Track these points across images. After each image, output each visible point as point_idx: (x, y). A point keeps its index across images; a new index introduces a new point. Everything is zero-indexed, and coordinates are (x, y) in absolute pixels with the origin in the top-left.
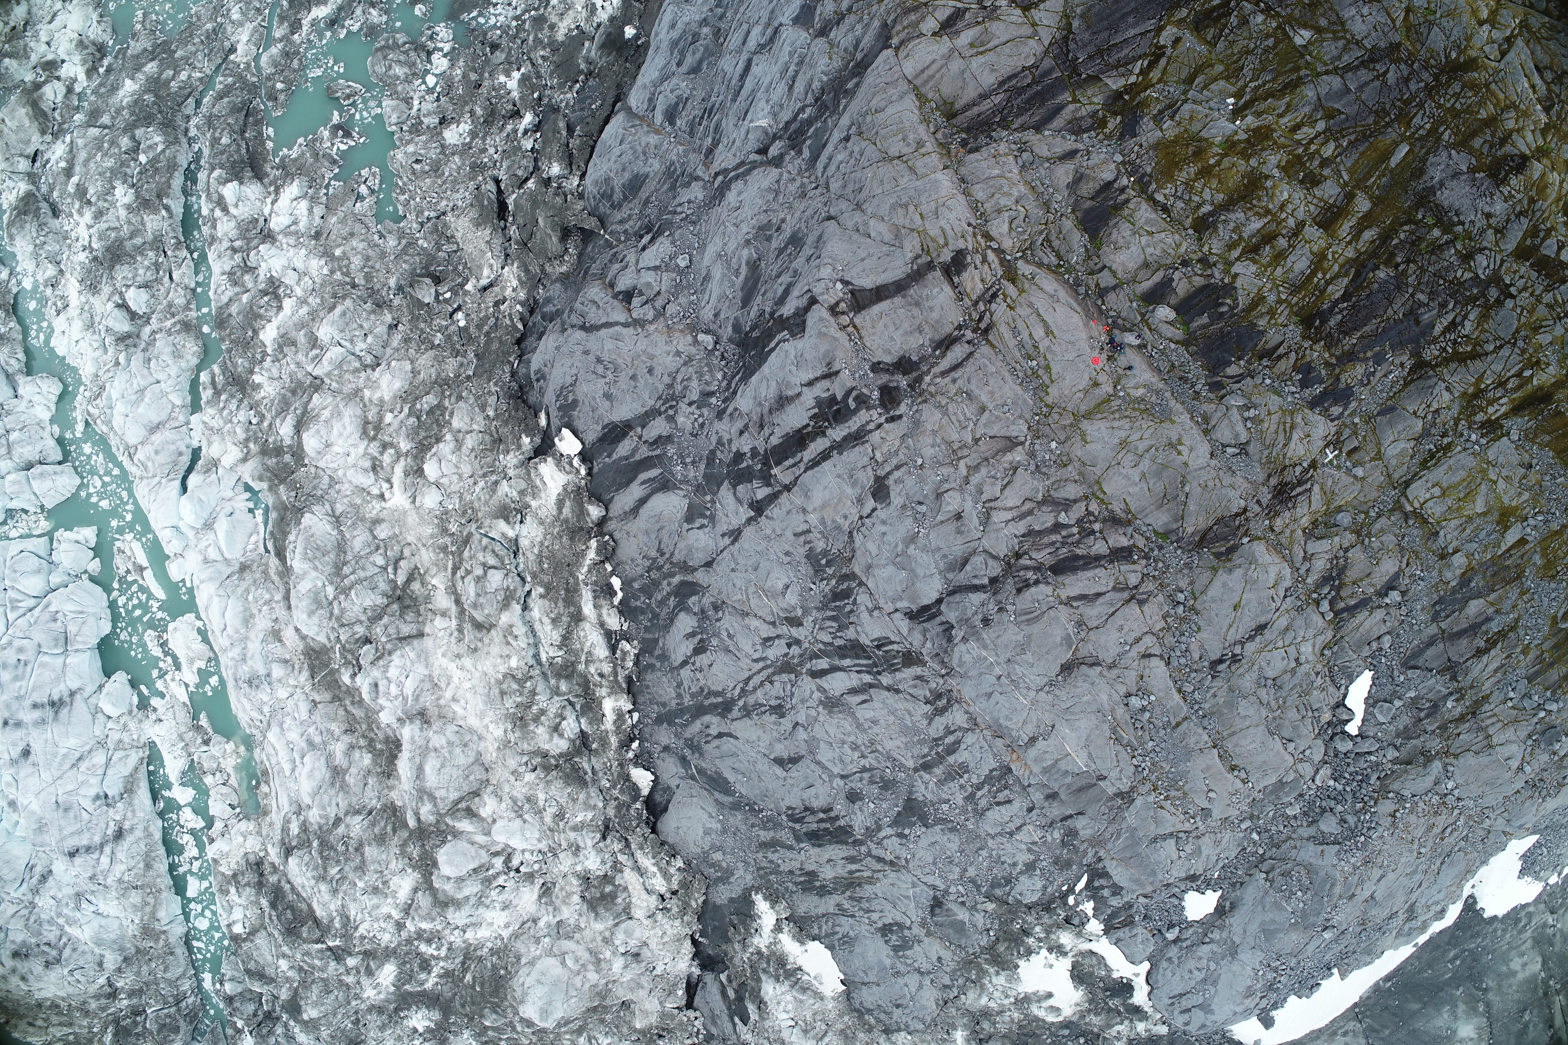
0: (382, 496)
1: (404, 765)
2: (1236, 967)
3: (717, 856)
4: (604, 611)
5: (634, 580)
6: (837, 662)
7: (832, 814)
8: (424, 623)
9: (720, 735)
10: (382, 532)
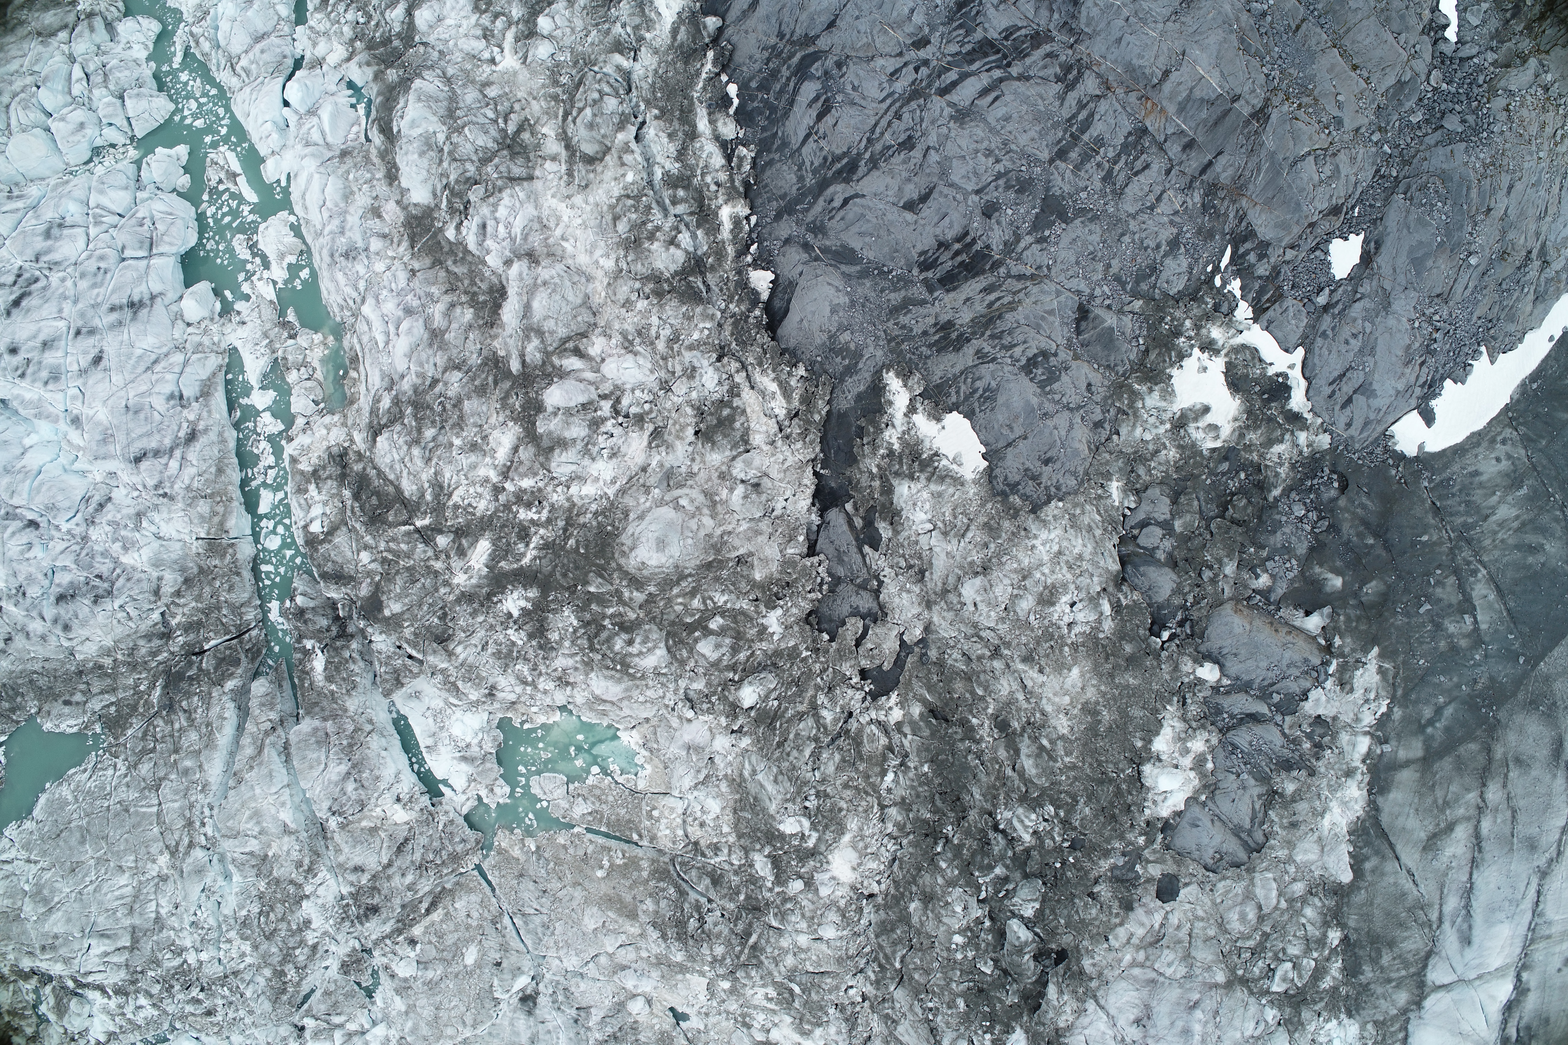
0: (493, 61)
1: (510, 313)
2: (1391, 321)
3: (846, 337)
4: (720, 124)
5: (751, 79)
6: (966, 69)
7: (968, 239)
8: (534, 168)
9: (846, 202)
10: (492, 92)
